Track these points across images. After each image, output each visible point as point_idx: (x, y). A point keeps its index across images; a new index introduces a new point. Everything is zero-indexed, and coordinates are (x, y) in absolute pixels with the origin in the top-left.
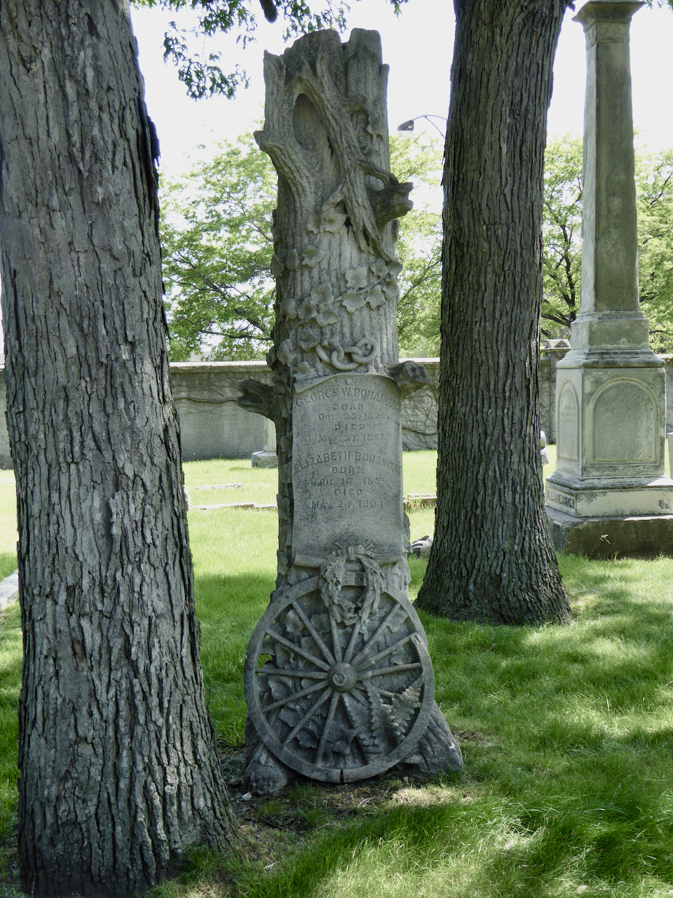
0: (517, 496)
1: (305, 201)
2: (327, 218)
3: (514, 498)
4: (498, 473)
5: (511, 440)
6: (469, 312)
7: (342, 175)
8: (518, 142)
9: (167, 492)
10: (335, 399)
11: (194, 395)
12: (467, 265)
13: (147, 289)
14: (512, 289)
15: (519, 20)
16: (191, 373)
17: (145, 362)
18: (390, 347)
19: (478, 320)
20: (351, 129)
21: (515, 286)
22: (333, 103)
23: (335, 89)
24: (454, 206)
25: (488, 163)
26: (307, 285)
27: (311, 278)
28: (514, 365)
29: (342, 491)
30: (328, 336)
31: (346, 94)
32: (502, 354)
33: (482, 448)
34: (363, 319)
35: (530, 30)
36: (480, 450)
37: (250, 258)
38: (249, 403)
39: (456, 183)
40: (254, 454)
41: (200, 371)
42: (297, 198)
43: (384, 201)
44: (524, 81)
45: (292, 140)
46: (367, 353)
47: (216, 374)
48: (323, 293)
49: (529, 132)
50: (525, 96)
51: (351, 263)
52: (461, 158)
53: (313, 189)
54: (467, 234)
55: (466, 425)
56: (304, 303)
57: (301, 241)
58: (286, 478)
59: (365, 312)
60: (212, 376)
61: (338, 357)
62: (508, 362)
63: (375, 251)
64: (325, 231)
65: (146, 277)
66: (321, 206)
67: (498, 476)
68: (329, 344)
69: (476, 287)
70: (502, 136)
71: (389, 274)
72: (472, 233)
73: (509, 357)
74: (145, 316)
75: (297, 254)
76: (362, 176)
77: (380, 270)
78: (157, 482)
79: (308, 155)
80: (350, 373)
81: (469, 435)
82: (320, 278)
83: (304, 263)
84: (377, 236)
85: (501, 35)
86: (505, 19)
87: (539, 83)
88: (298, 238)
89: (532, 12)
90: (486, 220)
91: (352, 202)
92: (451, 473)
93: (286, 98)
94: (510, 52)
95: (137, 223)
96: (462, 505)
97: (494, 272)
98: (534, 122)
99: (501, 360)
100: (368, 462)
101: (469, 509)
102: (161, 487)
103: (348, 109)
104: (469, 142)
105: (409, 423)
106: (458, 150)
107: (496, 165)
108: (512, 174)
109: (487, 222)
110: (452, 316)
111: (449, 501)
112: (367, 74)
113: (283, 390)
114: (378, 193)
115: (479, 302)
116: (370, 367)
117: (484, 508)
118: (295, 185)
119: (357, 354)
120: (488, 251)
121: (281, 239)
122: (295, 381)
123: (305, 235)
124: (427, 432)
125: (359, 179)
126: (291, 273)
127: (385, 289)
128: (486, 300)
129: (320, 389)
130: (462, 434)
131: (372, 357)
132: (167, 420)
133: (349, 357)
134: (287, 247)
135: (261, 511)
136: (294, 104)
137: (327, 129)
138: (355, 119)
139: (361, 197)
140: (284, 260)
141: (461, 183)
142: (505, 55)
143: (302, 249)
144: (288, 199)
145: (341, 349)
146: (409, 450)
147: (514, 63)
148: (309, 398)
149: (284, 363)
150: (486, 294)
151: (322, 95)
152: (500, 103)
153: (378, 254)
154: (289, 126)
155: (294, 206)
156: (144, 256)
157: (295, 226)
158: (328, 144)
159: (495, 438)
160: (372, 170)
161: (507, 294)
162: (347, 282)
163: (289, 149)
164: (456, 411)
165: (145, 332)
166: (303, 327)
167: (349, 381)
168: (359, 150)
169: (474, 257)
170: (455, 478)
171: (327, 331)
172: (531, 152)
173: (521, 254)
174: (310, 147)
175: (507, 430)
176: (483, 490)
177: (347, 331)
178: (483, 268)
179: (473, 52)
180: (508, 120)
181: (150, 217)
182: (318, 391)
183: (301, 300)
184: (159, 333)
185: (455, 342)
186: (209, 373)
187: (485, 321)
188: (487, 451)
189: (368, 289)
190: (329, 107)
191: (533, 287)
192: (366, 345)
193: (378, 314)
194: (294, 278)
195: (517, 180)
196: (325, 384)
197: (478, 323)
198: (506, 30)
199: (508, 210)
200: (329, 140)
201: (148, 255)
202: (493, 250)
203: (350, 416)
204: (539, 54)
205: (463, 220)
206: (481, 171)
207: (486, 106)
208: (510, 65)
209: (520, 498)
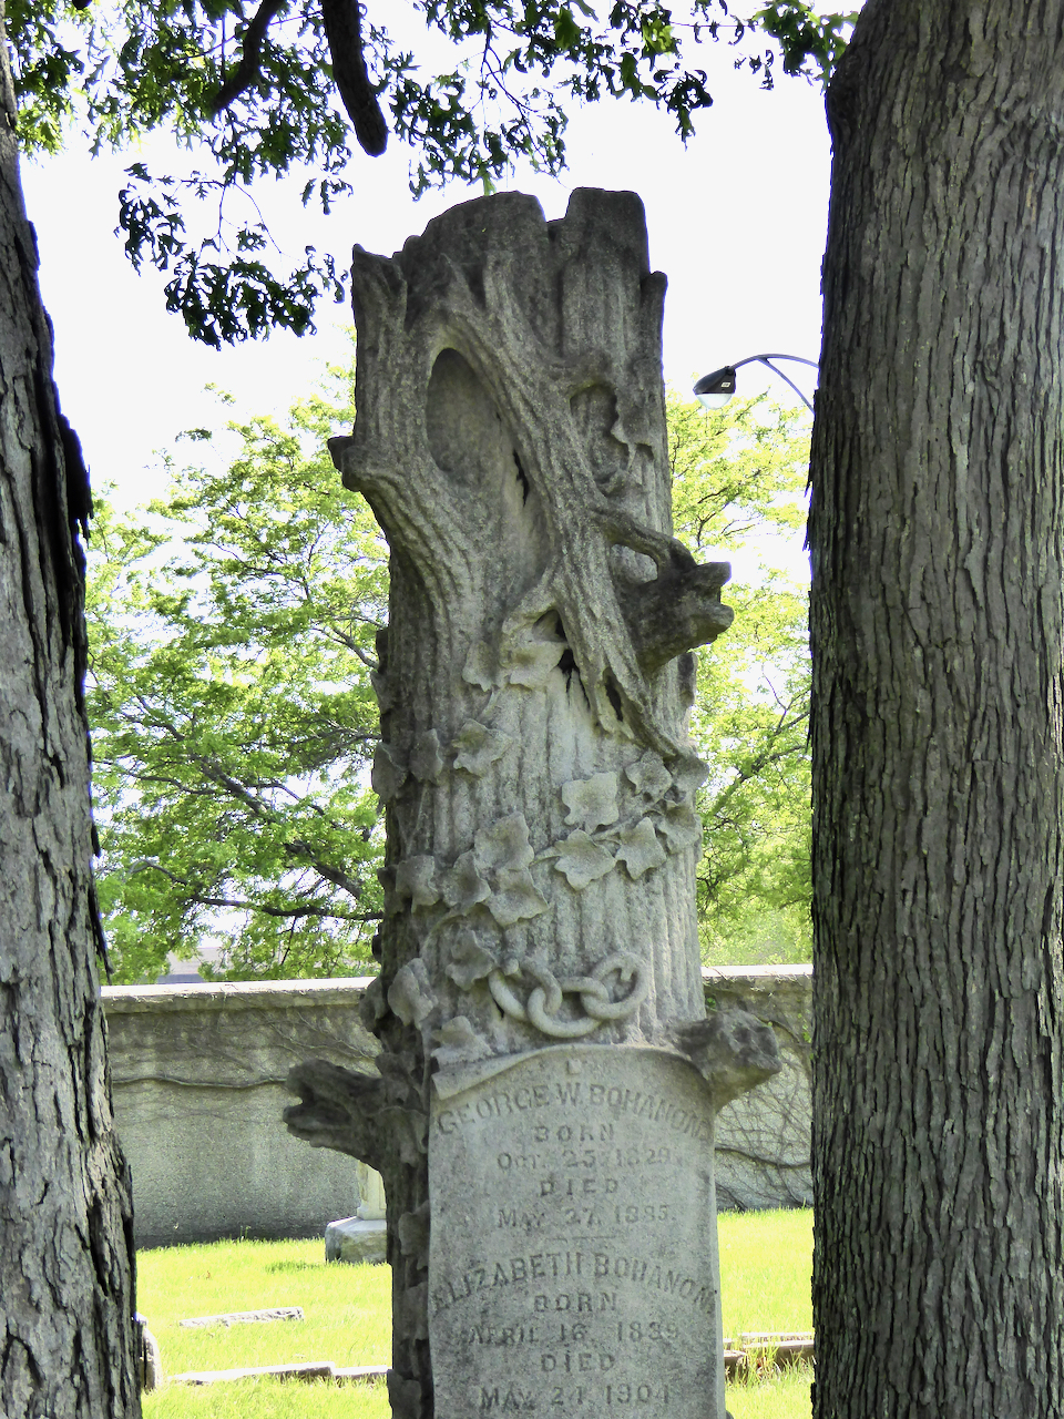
0: (1030, 1353)
1: (459, 610)
2: (515, 650)
3: (1022, 1360)
4: (975, 1289)
5: (1008, 1202)
6: (885, 867)
7: (552, 545)
8: (998, 442)
9: (94, 1381)
10: (540, 1113)
11: (178, 1069)
12: (876, 746)
13: (53, 847)
14: (993, 807)
15: (990, 145)
16: (167, 1015)
17: (44, 1035)
18: (682, 974)
19: (911, 888)
20: (572, 433)
21: (1001, 801)
22: (526, 370)
23: (532, 337)
24: (838, 600)
25: (922, 493)
26: (464, 820)
27: (476, 801)
28: (1007, 1003)
29: (561, 1360)
30: (520, 948)
31: (559, 348)
32: (976, 973)
33: (931, 1223)
34: (609, 902)
35: (1019, 170)
36: (925, 1227)
37: (325, 711)
38: (315, 1124)
39: (841, 545)
40: (332, 1225)
41: (192, 1006)
42: (438, 602)
43: (659, 607)
44: (1008, 293)
45: (424, 463)
46: (620, 993)
47: (234, 1014)
48: (506, 840)
49: (1024, 417)
50: (1011, 327)
51: (576, 763)
52: (854, 482)
53: (478, 582)
54: (873, 670)
55: (886, 1163)
56: (458, 868)
57: (450, 710)
58: (412, 1326)
59: (616, 884)
60: (224, 1018)
61: (546, 1002)
62: (992, 995)
63: (636, 733)
64: (509, 685)
65: (49, 818)
66: (500, 622)
67: (976, 1298)
68: (524, 971)
69: (900, 803)
70: (955, 425)
71: (673, 789)
72: (886, 668)
73: (993, 984)
74: (47, 916)
75: (438, 743)
76: (601, 549)
77: (651, 780)
78: (68, 1355)
79: (465, 497)
80: (578, 1046)
81: (896, 1189)
82: (497, 802)
83: (456, 765)
84: (641, 696)
85: (946, 182)
86: (955, 143)
87: (1046, 295)
88: (442, 703)
89: (1023, 124)
90: (922, 633)
91: (576, 612)
92: (851, 1290)
93: (408, 360)
94: (970, 222)
95: (30, 680)
96: (882, 1377)
97: (946, 762)
98: (1035, 391)
99: (973, 990)
100: (628, 1281)
101: (902, 1389)
102: (78, 1368)
103: (565, 384)
104: (871, 444)
105: (739, 1136)
106: (845, 461)
107: (943, 498)
108: (984, 521)
109: (924, 641)
110: (840, 877)
111: (847, 1367)
112: (612, 299)
113: (402, 1091)
114: (643, 588)
115: (910, 841)
116: (631, 1027)
117: (941, 1388)
118: (433, 572)
119: (594, 995)
120: (927, 713)
121: (397, 705)
122: (434, 1066)
123: (458, 694)
124: (788, 1159)
125: (594, 555)
126: (425, 791)
127: (664, 827)
128: (927, 835)
129: (499, 1089)
130: (877, 1185)
131: (634, 1002)
132: (98, 1185)
133: (575, 1003)
134: (413, 725)
135: (348, 1384)
136: (429, 373)
137: (513, 434)
138: (582, 407)
139: (599, 598)
140: (406, 756)
141: (853, 543)
142: (956, 230)
143: (451, 730)
144: (415, 606)
145: (554, 984)
146: (742, 1208)
147: (981, 248)
148: (472, 1113)
149: (406, 1021)
150: (928, 821)
151: (499, 352)
152: (948, 348)
153: (647, 739)
154: (418, 427)
155: (432, 623)
156: (47, 763)
157: (434, 672)
158: (514, 470)
159: (963, 1195)
160: (627, 534)
161: (981, 821)
162: (566, 810)
163: (417, 484)
164: (859, 1123)
165: (45, 957)
166: (456, 927)
167: (576, 1065)
168: (593, 484)
169: (894, 728)
170: (862, 1305)
171: (518, 937)
172: (1030, 465)
173: (1015, 719)
174: (471, 477)
175: (996, 1172)
176: (937, 1336)
177: (568, 935)
178: (917, 754)
179: (877, 226)
180: (970, 388)
181: (62, 664)
182: (495, 1093)
183: (450, 858)
184: (81, 959)
185: (852, 944)
186: (216, 1013)
187: (928, 889)
188: (944, 1231)
189: (622, 829)
190: (518, 381)
191: (1049, 801)
192: (619, 971)
193: (649, 892)
194: (433, 803)
195: (998, 534)
196: (514, 1075)
197: (909, 896)
198: (959, 169)
199: (978, 608)
200: (517, 461)
201: (55, 760)
202: (941, 708)
203: (580, 1157)
204: (1045, 225)
205: (862, 635)
206: (906, 513)
207: (912, 356)
208: (970, 254)
209: (1037, 1359)
